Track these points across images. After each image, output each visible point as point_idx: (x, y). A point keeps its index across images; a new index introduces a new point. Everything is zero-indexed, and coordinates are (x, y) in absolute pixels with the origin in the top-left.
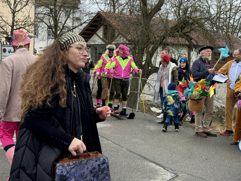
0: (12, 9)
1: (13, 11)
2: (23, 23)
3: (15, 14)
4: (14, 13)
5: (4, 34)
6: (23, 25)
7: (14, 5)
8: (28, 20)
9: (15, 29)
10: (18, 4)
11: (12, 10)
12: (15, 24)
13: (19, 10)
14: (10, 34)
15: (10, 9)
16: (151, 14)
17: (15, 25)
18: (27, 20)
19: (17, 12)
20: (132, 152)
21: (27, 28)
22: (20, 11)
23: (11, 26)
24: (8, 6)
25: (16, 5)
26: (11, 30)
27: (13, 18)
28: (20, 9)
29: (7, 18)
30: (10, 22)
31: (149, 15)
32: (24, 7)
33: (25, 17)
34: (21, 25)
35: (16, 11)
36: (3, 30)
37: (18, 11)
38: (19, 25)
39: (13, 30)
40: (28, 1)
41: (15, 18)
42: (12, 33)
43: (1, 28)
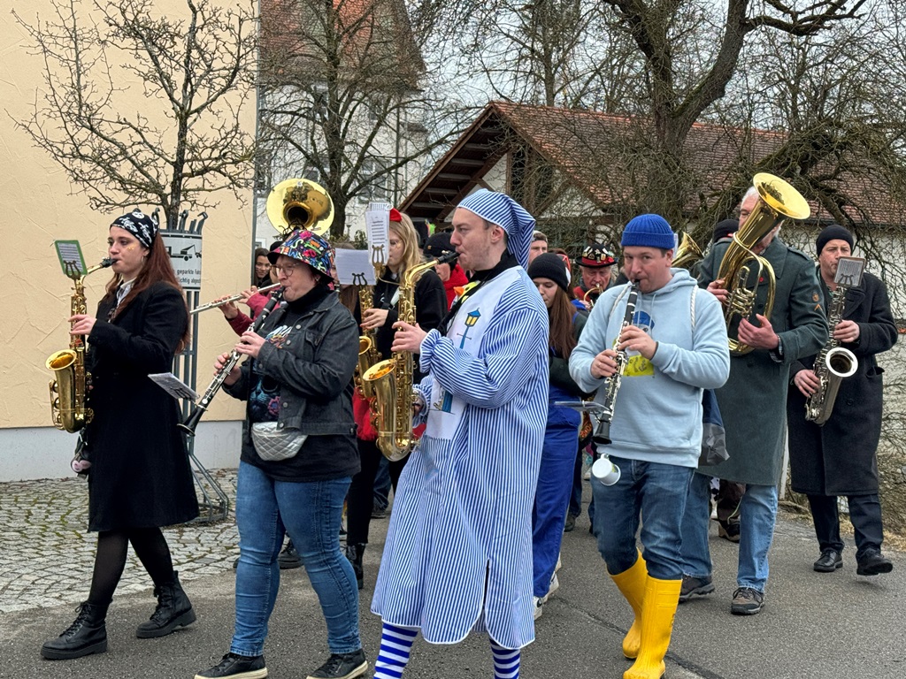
0: (178, 104)
1: (182, 109)
2: (216, 154)
3: (189, 121)
4: (183, 115)
5: (147, 191)
6: (216, 158)
7: (185, 87)
8: (234, 142)
9: (185, 175)
10: (197, 85)
11: (178, 107)
12: (188, 155)
13: (203, 107)
14: (168, 190)
15: (170, 104)
16: (688, 112)
17: (188, 161)
18: (229, 140)
19: (195, 115)
21: (231, 169)
22: (206, 109)
23: (172, 163)
24: (163, 92)
25: (192, 87)
26: (174, 175)
27: (182, 135)
28: (205, 102)
29: (159, 135)
30: (171, 148)
31: (681, 115)
32: (219, 95)
33: (222, 131)
34: (210, 158)
35: (193, 109)
36: (143, 177)
37: (198, 111)
38: (203, 160)
39: (180, 179)
40: (234, 75)
41: (189, 134)
42: (177, 189)
43: (140, 169)
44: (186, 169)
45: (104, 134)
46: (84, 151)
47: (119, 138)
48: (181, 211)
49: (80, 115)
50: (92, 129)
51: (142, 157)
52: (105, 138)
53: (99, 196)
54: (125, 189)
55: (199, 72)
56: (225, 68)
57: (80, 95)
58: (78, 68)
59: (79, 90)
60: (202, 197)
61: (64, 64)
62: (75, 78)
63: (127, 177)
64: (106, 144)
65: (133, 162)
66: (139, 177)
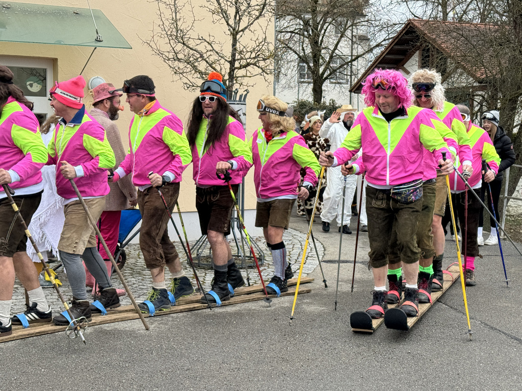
0: (232, 27)
1: (234, 30)
2: (253, 55)
3: (238, 36)
4: (235, 34)
6: (253, 58)
7: (235, 17)
8: (263, 48)
9: (236, 68)
10: (242, 15)
11: (232, 29)
12: (237, 56)
13: (246, 28)
14: (227, 77)
15: (227, 28)
17: (238, 60)
18: (261, 47)
19: (241, 33)
20: (496, 329)
21: (262, 64)
22: (247, 30)
23: (229, 62)
24: (223, 21)
25: (240, 16)
26: (230, 69)
27: (234, 45)
28: (247, 25)
29: (221, 46)
30: (228, 53)
32: (254, 21)
33: (257, 42)
34: (250, 58)
35: (240, 29)
36: (213, 70)
37: (243, 30)
38: (246, 59)
39: (233, 71)
40: (263, 8)
41: (238, 44)
42: (232, 76)
43: (211, 65)
44: (237, 64)
45: (191, 46)
46: (180, 56)
47: (199, 48)
48: (234, 89)
49: (177, 36)
50: (184, 44)
51: (212, 59)
52: (191, 49)
53: (188, 82)
54: (203, 78)
55: (243, 8)
56: (257, 5)
57: (177, 25)
58: (175, 9)
59: (176, 21)
60: (245, 81)
61: (168, 7)
62: (174, 14)
63: (203, 71)
64: (192, 52)
65: (207, 62)
66: (210, 70)
